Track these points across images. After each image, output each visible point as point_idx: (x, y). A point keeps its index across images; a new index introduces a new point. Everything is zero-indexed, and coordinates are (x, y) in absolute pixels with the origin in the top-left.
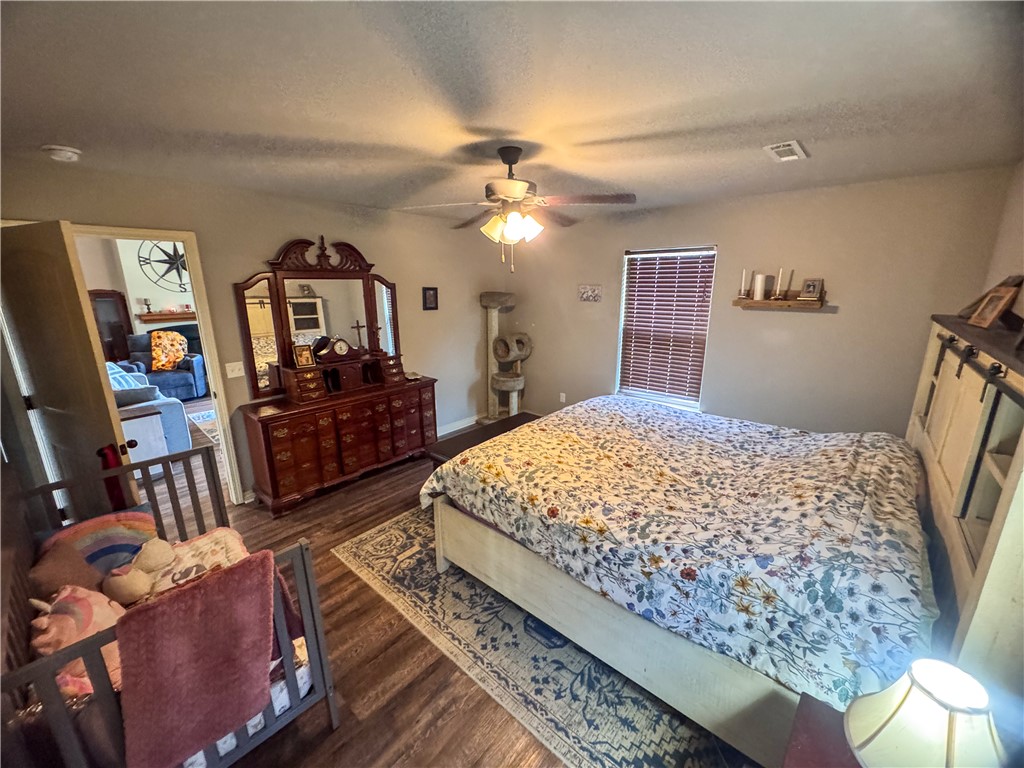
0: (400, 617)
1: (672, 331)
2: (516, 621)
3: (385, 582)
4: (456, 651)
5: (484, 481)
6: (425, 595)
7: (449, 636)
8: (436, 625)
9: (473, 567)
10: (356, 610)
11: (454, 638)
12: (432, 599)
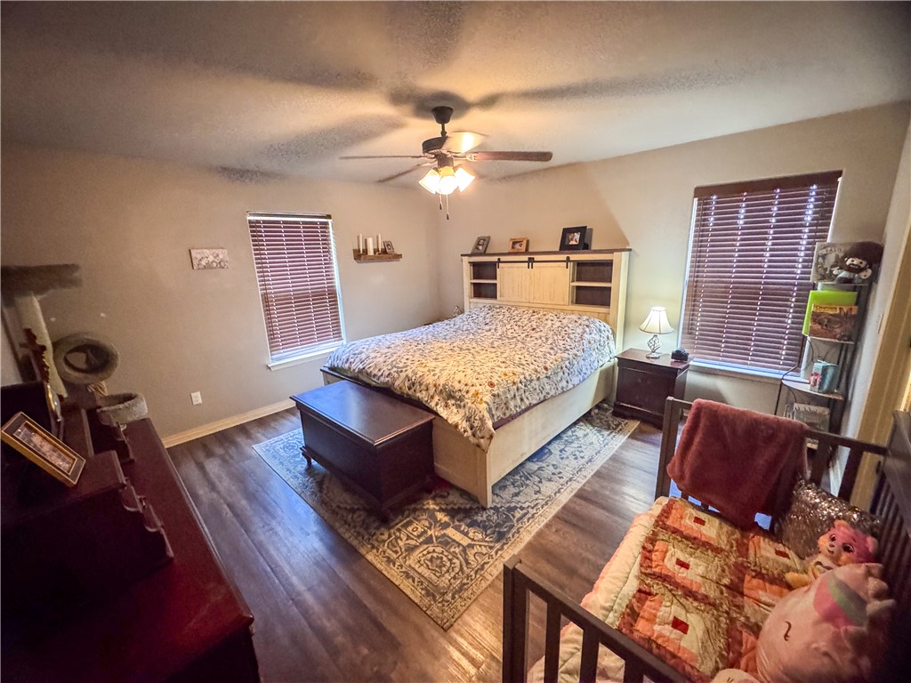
0: (548, 526)
1: (309, 287)
2: (534, 466)
3: (505, 547)
4: (569, 490)
5: (514, 383)
6: (518, 514)
7: (558, 495)
8: (550, 503)
9: (514, 461)
10: (548, 561)
11: (559, 492)
12: (522, 508)
